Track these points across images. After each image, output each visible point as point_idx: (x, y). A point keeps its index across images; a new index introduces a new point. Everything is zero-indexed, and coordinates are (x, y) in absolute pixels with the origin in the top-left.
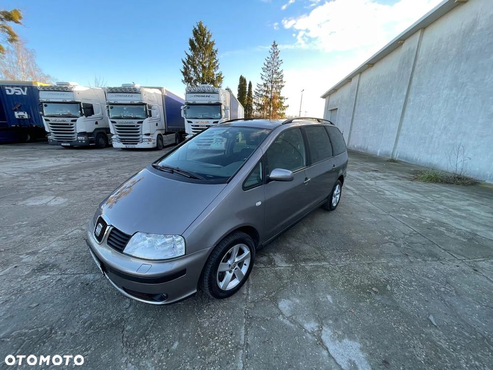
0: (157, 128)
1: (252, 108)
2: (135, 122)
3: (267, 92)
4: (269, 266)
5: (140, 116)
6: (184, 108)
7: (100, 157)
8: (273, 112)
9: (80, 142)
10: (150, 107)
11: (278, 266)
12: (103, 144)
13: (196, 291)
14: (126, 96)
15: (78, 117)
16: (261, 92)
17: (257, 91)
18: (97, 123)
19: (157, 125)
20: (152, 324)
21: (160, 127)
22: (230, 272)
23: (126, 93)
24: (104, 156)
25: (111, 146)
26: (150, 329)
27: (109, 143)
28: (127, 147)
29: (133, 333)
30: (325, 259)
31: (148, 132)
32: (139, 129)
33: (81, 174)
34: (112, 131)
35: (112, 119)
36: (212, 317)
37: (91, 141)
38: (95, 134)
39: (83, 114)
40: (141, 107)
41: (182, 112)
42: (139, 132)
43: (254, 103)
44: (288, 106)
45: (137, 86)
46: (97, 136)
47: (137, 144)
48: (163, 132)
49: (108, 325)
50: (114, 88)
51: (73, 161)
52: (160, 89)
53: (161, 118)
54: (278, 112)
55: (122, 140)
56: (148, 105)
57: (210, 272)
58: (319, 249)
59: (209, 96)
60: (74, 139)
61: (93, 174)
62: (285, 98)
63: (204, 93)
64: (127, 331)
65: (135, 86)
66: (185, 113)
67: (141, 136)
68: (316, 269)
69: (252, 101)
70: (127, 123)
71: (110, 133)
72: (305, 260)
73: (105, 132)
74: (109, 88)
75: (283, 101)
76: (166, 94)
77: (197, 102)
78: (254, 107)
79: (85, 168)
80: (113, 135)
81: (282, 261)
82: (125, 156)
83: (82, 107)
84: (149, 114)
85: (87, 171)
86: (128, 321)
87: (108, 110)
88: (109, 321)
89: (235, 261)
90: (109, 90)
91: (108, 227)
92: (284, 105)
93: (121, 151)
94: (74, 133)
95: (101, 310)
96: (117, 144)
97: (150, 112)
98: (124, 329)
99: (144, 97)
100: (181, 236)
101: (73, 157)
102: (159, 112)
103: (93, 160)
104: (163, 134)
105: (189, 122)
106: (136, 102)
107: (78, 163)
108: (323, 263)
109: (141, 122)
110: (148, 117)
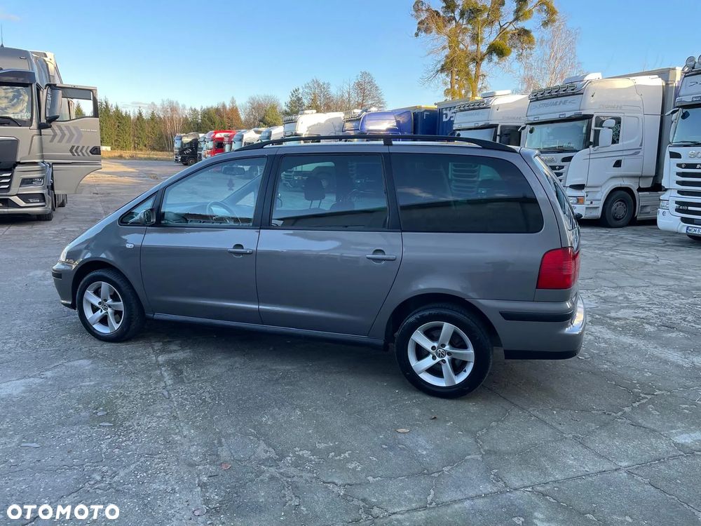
0: (616, 172)
13: (70, 303)
14: (556, 104)
19: (618, 164)
21: (627, 170)
32: (562, 174)
48: (647, 184)
52: (666, 73)
56: (597, 118)
83: (498, 133)
84: (592, 140)
99: (589, 100)
104: (643, 190)
105: (673, 155)
109: (568, 159)
110: (588, 147)
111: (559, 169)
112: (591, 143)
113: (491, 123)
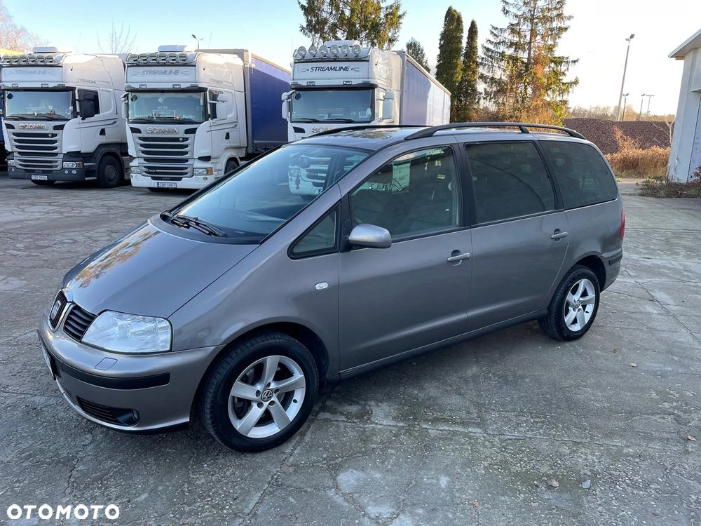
0: (227, 143)
1: (474, 90)
2: (180, 130)
3: (517, 46)
4: (355, 421)
5: (191, 117)
6: (289, 97)
7: (103, 206)
8: (532, 99)
9: (66, 172)
10: (214, 97)
11: (373, 423)
12: (112, 177)
13: (187, 420)
14: (166, 71)
15: (68, 120)
16: (502, 48)
17: (491, 47)
18: (103, 132)
19: (228, 136)
20: (117, 469)
21: (232, 142)
22: (260, 405)
23: (164, 65)
24: (111, 203)
25: (129, 182)
26: (111, 474)
27: (126, 178)
28: (161, 186)
29: (85, 475)
30: (482, 424)
31: (205, 153)
32: (187, 146)
33: (59, 238)
34: (132, 151)
35: (133, 122)
36: (213, 475)
37: (89, 172)
38: (98, 158)
39: (78, 113)
40: (195, 95)
41: (285, 106)
42: (186, 153)
43: (482, 77)
44: (576, 82)
45: (190, 49)
46: (100, 162)
47: (180, 179)
48: (243, 153)
49: (53, 461)
50: (142, 56)
51: (48, 213)
52: (240, 53)
53: (239, 120)
54: (548, 99)
55: (151, 172)
56: (210, 92)
57: (214, 392)
58: (479, 406)
59: (346, 69)
60: (57, 167)
61: (80, 238)
62: (570, 60)
63: (335, 60)
64: (77, 471)
65: (186, 49)
66: (290, 109)
67: (190, 162)
68: (449, 436)
69: (474, 73)
70: (163, 132)
71: (127, 154)
72: (435, 421)
73: (118, 152)
74: (132, 56)
75: (563, 68)
76: (253, 66)
77: (318, 83)
78: (481, 87)
79: (70, 226)
80: (132, 158)
81: (386, 416)
82: (151, 206)
83: (77, 98)
84: (210, 113)
85: (70, 234)
86: (82, 461)
87: (127, 104)
88: (55, 456)
89: (270, 388)
90: (132, 61)
91: (68, 305)
92: (565, 79)
93: (148, 194)
94: (57, 154)
95: (47, 442)
96: (140, 179)
97: (214, 106)
98: (74, 468)
99: (202, 73)
100: (167, 319)
101: (50, 204)
102: (233, 107)
103: (87, 212)
104: (242, 159)
105: (298, 130)
106: (183, 86)
107: (56, 216)
108: (470, 429)
109: (193, 131)
110: (208, 120)
111: (183, 141)
112: (209, 116)
113: (67, 85)
